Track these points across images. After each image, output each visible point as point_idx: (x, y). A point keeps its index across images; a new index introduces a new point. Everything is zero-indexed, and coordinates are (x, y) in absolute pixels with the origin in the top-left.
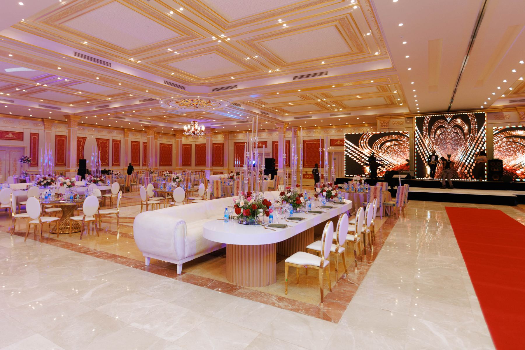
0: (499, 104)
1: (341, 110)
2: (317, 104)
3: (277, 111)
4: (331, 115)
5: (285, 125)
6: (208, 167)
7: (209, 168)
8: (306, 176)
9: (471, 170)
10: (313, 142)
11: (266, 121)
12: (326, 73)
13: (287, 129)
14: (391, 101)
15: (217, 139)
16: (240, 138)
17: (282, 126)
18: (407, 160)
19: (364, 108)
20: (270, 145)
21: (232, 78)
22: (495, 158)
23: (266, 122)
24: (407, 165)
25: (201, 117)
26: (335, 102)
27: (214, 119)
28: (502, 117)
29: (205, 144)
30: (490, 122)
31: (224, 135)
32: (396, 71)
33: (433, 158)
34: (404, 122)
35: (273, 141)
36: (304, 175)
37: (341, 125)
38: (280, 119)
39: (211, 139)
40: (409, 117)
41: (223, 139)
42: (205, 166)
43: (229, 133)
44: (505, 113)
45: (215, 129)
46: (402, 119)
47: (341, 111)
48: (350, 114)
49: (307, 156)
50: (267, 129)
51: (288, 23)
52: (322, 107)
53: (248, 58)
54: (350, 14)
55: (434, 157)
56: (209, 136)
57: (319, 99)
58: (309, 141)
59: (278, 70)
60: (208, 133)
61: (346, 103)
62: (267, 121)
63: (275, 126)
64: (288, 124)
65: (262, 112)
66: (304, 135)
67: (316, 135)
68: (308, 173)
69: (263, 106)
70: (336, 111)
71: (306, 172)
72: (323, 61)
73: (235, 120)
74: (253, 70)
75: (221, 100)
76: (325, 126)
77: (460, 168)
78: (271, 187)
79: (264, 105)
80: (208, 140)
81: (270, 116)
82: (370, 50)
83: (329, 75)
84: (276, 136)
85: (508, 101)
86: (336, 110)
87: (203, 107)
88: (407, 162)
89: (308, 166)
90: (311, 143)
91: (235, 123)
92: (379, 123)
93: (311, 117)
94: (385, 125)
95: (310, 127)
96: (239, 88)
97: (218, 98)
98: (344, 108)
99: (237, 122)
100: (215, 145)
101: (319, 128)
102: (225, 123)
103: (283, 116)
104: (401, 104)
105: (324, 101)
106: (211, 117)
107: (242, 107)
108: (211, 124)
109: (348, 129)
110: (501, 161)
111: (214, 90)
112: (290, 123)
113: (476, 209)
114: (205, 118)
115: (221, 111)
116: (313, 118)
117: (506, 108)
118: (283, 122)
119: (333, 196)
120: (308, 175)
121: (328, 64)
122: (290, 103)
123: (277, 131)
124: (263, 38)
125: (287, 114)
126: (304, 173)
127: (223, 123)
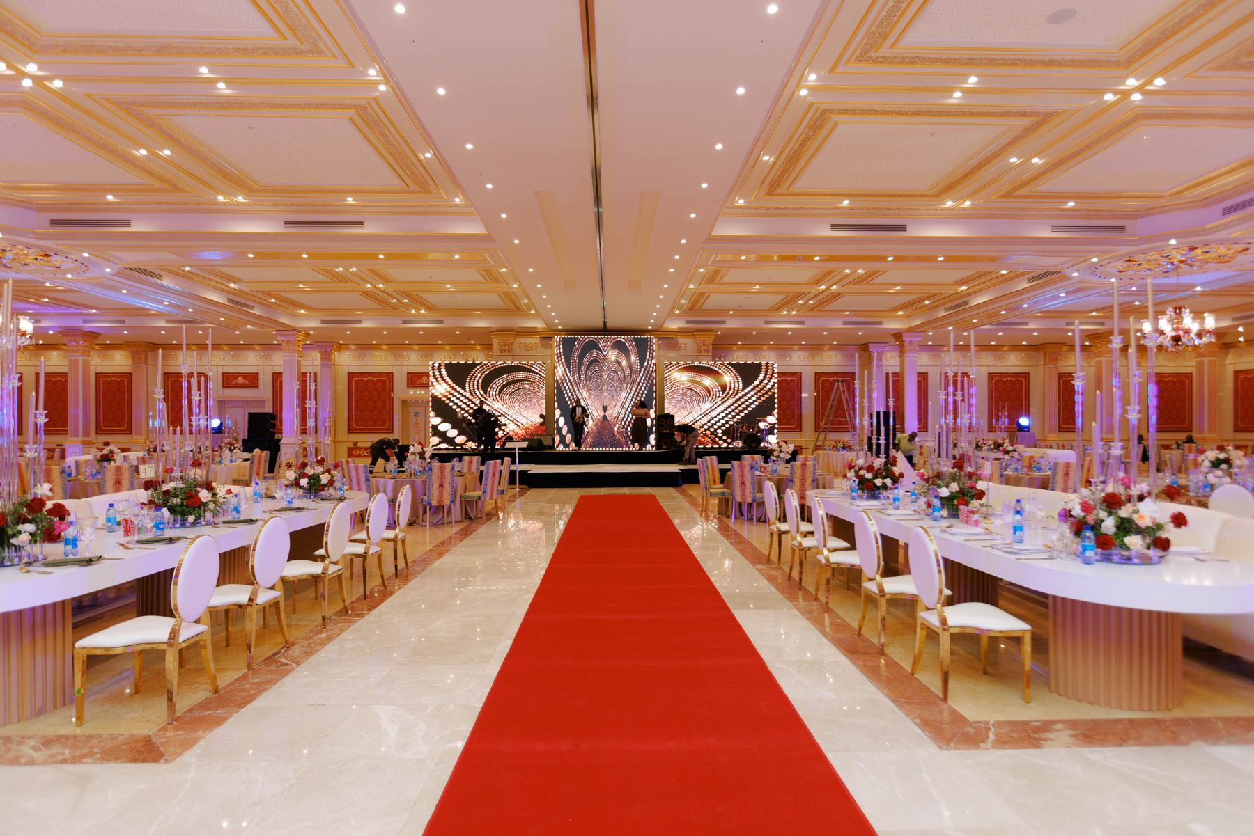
0: (673, 325)
1: (423, 312)
2: (366, 294)
3: (273, 301)
4: (404, 322)
5: (299, 337)
6: (77, 435)
7: (81, 438)
8: (354, 452)
9: (629, 429)
10: (370, 378)
11: (248, 324)
12: (360, 224)
13: (306, 347)
14: (512, 302)
15: (110, 363)
16: (184, 363)
17: (291, 338)
18: (542, 416)
19: (468, 312)
20: (266, 381)
21: (110, 198)
22: (666, 411)
23: (249, 327)
24: (542, 424)
25: (44, 297)
26: (406, 294)
27: (92, 308)
28: (675, 347)
29: (65, 375)
30: (662, 352)
31: (132, 353)
32: (494, 241)
33: (579, 411)
34: (539, 345)
35: (273, 373)
36: (350, 450)
37: (428, 343)
38: (285, 320)
39: (84, 360)
40: (546, 338)
41: (130, 363)
42: (65, 433)
43: (144, 348)
44: (681, 341)
45: (98, 334)
46: (535, 340)
47: (423, 315)
48: (441, 322)
49: (357, 408)
50: (259, 344)
51: (229, 82)
52: (380, 302)
53: (143, 152)
54: (375, 99)
55: (580, 408)
56: (77, 351)
57: (368, 282)
58: (362, 376)
59: (240, 199)
60: (73, 343)
61: (431, 298)
62: (251, 325)
63: (275, 337)
64: (308, 334)
65: (230, 300)
66: (347, 361)
67: (379, 362)
68: (360, 445)
69: (232, 285)
70: (413, 315)
71: (355, 444)
72: (350, 196)
73: (159, 315)
74: (168, 187)
75: (86, 255)
76: (397, 343)
77: (617, 426)
78: (242, 478)
79: (235, 283)
80: (73, 364)
81: (256, 312)
82: (442, 193)
83: (367, 230)
84: (278, 361)
85: (684, 322)
86: (413, 312)
87: (27, 268)
88: (542, 420)
89: (360, 429)
90: (366, 379)
91: (163, 324)
92: (495, 342)
93: (360, 322)
94: (506, 349)
95: (365, 345)
96: (136, 227)
97: (73, 246)
98: (430, 308)
99: (168, 321)
100: (105, 377)
101: (384, 347)
102: (130, 322)
103: (294, 315)
104: (532, 312)
105: (380, 289)
106: (82, 302)
107: (166, 282)
108: (85, 321)
109: (444, 354)
110: (673, 417)
111: (55, 223)
112: (311, 333)
113: (625, 496)
114: (55, 302)
115: (97, 285)
116: (366, 324)
117: (682, 332)
118: (294, 329)
119: (325, 486)
120: (360, 449)
121: (365, 206)
122: (301, 286)
123: (280, 349)
124: (175, 105)
125: (302, 311)
126: (351, 445)
127: (123, 321)
